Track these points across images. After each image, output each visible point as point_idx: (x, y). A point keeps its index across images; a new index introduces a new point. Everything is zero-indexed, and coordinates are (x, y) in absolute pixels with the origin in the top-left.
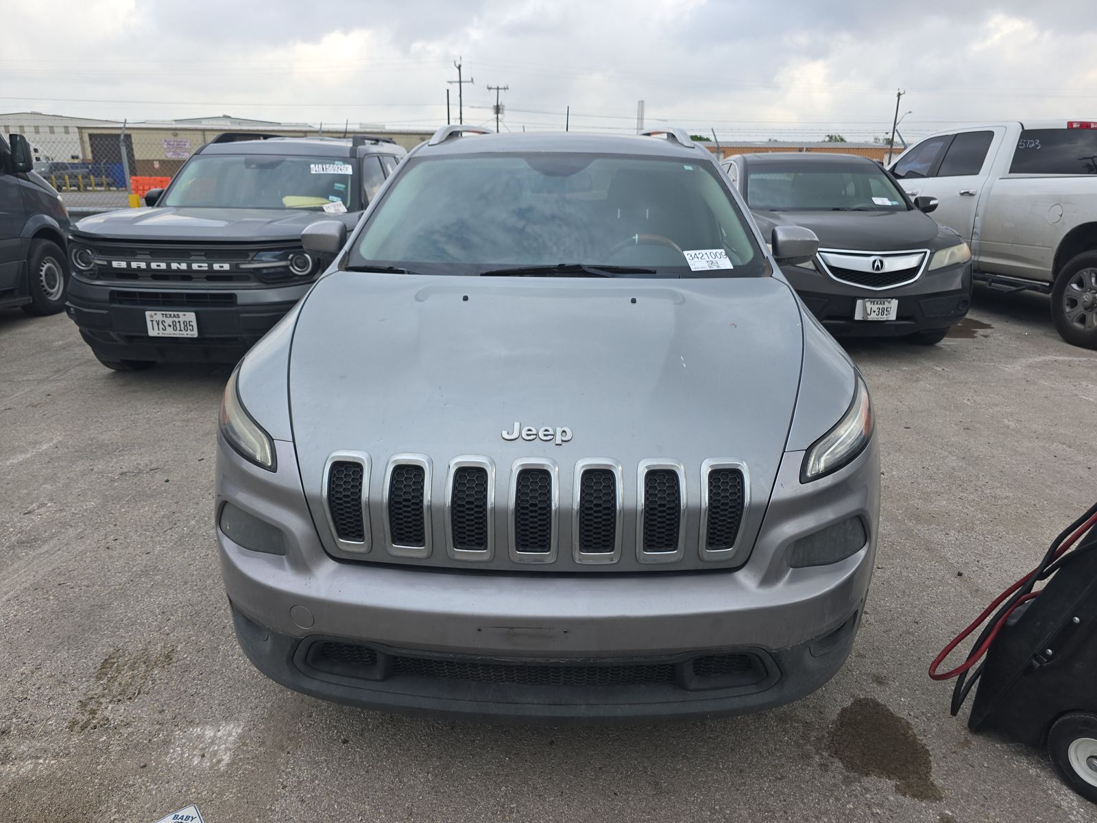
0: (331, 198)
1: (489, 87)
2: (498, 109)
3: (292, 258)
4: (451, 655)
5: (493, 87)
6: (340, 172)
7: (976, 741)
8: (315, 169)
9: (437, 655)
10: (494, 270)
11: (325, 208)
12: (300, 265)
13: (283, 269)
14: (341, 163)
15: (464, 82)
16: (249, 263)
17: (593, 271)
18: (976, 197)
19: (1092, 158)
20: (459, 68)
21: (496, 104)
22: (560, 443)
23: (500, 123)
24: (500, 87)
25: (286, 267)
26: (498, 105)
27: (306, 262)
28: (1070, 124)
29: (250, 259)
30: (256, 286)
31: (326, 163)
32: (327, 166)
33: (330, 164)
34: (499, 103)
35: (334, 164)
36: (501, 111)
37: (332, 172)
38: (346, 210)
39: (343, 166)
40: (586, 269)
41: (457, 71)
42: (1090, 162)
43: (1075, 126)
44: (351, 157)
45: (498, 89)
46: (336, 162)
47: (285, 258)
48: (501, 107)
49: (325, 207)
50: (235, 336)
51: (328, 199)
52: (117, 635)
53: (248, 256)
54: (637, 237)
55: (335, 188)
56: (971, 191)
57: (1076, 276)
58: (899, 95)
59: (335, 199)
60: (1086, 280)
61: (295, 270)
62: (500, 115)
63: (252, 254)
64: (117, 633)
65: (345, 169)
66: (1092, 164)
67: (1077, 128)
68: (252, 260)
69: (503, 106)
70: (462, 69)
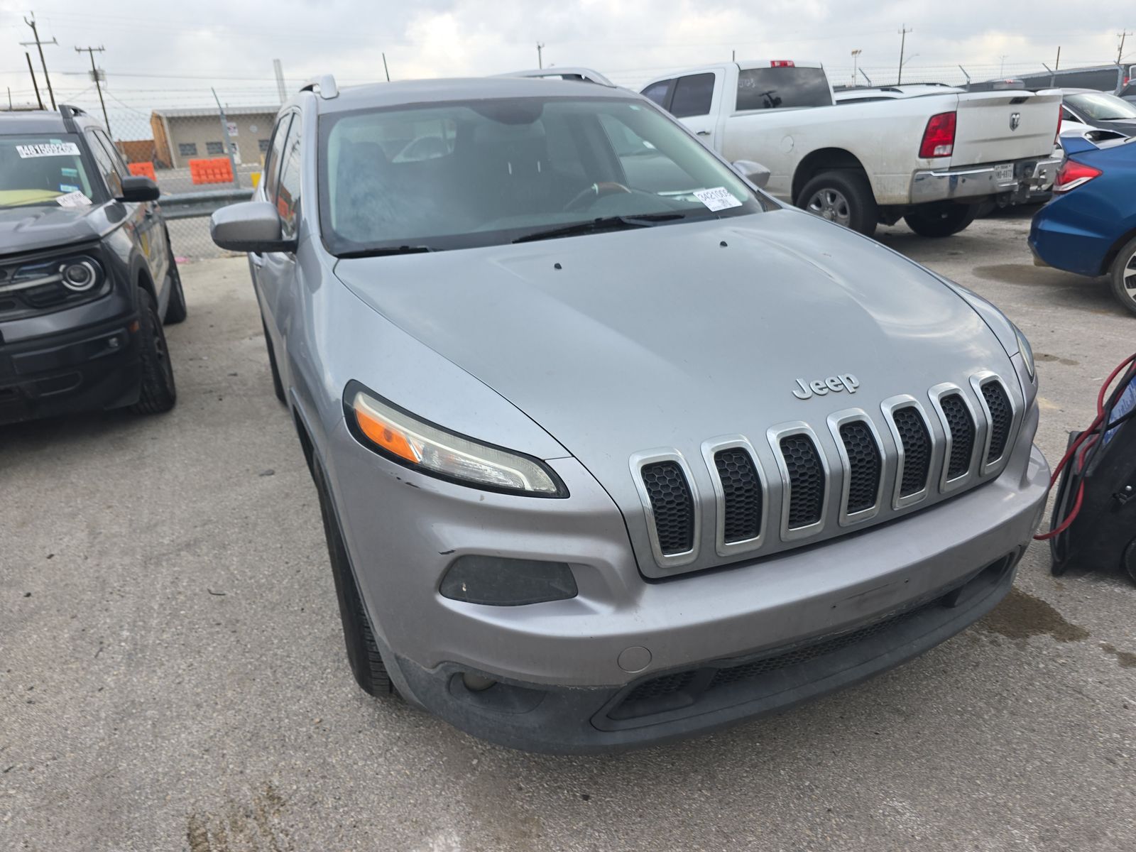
0: (63, 187)
1: (78, 48)
2: (96, 75)
3: (65, 270)
4: (794, 645)
5: (83, 48)
6: (62, 153)
7: (1064, 581)
8: (26, 151)
9: (779, 650)
10: (530, 235)
11: (60, 202)
12: (77, 278)
13: (55, 287)
14: (60, 141)
15: (44, 43)
16: (11, 284)
17: (633, 222)
18: (712, 136)
19: (767, 94)
20: (33, 26)
21: (92, 69)
22: (854, 390)
23: (102, 92)
24: (92, 48)
25: (58, 283)
26: (94, 70)
27: (86, 273)
28: (773, 63)
29: (9, 278)
30: (25, 314)
31: (38, 143)
32: (41, 146)
33: (44, 143)
34: (96, 68)
35: (49, 143)
36: (101, 77)
37: (51, 154)
38: (90, 202)
39: (63, 145)
40: (626, 221)
41: (31, 29)
42: (766, 98)
43: (776, 64)
44: (69, 133)
45: (90, 50)
46: (51, 141)
47: (54, 271)
48: (99, 72)
49: (60, 200)
50: (8, 386)
51: (59, 190)
52: (170, 801)
53: (6, 274)
54: (596, 187)
55: (64, 174)
56: (707, 130)
57: (814, 198)
58: (539, 47)
59: (70, 188)
60: (823, 201)
61: (74, 286)
62: (100, 83)
63: (10, 272)
64: (168, 798)
65: (68, 149)
66: (768, 99)
67: (778, 67)
68: (13, 279)
69: (103, 71)
70: (36, 26)
